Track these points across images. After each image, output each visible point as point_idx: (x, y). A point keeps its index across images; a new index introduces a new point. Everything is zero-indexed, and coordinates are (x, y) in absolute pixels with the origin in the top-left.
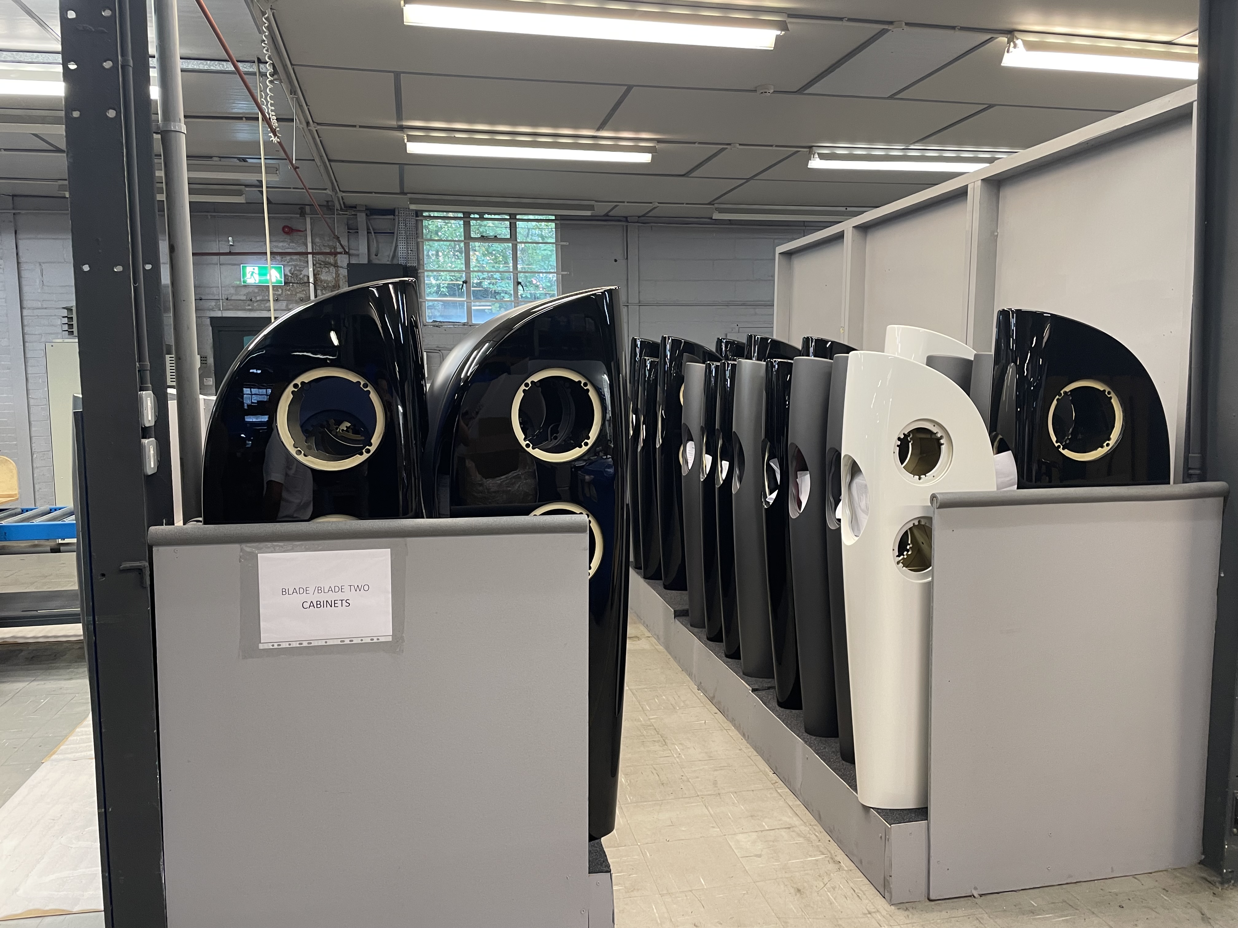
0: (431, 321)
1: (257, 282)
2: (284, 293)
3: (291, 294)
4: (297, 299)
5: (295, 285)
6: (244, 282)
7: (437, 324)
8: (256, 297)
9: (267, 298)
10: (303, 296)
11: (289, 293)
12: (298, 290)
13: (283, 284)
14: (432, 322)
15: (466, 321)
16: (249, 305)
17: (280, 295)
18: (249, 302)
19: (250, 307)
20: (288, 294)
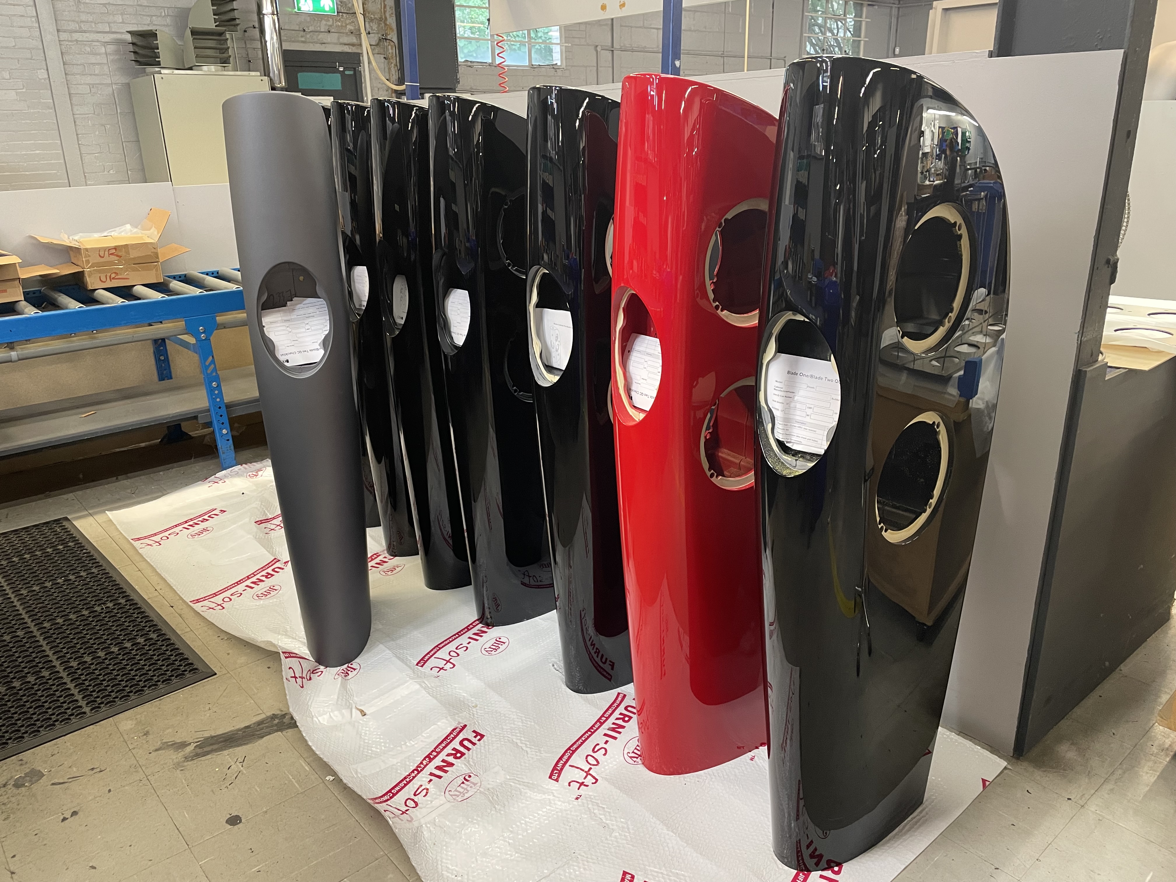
0: (463, 60)
1: (311, 10)
2: (335, 24)
3: (342, 26)
4: (347, 31)
5: (344, 15)
6: (299, 9)
7: (469, 64)
8: (308, 27)
9: (319, 28)
10: (353, 28)
11: (340, 24)
12: (348, 22)
13: (336, 14)
14: (464, 62)
15: (490, 61)
16: (302, 37)
17: (331, 26)
18: (302, 33)
19: (303, 39)
20: (338, 25)
